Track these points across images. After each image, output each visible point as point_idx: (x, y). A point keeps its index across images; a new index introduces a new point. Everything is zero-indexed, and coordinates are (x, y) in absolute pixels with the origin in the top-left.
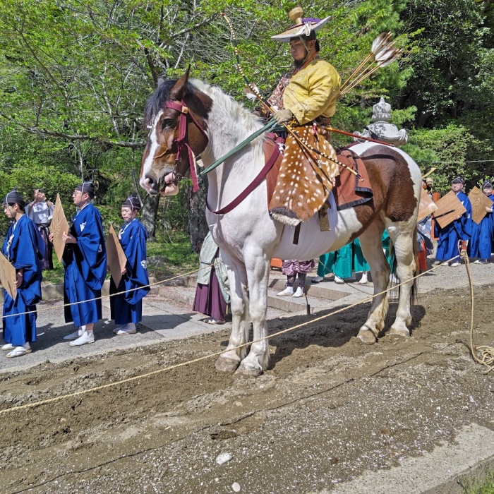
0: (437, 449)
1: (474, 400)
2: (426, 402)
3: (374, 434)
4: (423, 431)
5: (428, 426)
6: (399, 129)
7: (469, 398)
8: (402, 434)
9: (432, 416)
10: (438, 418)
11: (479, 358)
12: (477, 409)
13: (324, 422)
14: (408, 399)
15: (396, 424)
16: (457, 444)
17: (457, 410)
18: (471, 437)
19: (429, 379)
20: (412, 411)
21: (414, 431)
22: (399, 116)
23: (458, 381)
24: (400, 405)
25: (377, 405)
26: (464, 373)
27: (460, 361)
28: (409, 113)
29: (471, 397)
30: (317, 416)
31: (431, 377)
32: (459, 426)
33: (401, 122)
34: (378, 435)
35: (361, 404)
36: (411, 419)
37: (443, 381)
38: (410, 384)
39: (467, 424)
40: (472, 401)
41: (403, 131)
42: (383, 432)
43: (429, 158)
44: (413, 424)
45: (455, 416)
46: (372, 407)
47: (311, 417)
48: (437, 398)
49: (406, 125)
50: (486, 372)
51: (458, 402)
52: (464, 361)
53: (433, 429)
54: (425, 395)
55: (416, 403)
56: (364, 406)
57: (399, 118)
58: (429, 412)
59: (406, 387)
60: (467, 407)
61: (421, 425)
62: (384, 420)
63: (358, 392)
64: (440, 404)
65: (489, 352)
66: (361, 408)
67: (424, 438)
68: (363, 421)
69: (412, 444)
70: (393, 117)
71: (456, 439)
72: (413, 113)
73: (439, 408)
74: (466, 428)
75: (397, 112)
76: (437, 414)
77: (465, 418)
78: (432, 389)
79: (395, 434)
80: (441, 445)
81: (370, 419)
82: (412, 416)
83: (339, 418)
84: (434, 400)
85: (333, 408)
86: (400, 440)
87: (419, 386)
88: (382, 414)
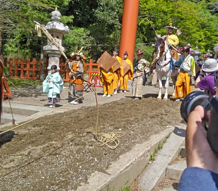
0: (79, 188)
1: (97, 160)
2: (75, 165)
3: (48, 187)
4: (73, 180)
5: (76, 177)
6: (65, 26)
7: (94, 159)
8: (62, 184)
9: (77, 171)
10: (80, 172)
11: (100, 139)
12: (98, 164)
13: (19, 186)
14: (66, 165)
15: (60, 179)
16: (88, 183)
17: (89, 166)
18: (95, 178)
19: (77, 152)
20: (68, 170)
21: (68, 181)
22: (65, 19)
23: (90, 152)
24: (62, 169)
25: (50, 171)
26: (93, 147)
27: (91, 142)
28: (70, 18)
29: (95, 159)
30: (15, 183)
31: (78, 152)
32: (90, 174)
33: (66, 22)
34: (50, 187)
35: (41, 172)
36: (67, 175)
37: (83, 153)
38: (67, 157)
39: (93, 172)
40: (96, 160)
41: (67, 27)
42: (52, 185)
43: (80, 42)
44: (68, 177)
45: (87, 169)
46: (47, 173)
47: (12, 185)
48: (80, 162)
49: (68, 24)
50: (102, 145)
51: (90, 162)
52: (93, 142)
53: (77, 178)
54: (74, 161)
55: (70, 166)
56: (42, 173)
57: (65, 20)
58: (76, 170)
59: (65, 159)
60: (93, 164)
61: (72, 177)
62: (53, 178)
63: (40, 165)
64: (81, 164)
65: (104, 136)
66: (41, 174)
67: (73, 183)
68: (42, 181)
69: (67, 188)
70: (62, 19)
71: (88, 181)
72: (72, 19)
73: (81, 167)
74: (93, 174)
75: (65, 17)
76: (80, 170)
77: (92, 170)
78: (78, 158)
79: (58, 184)
80: (81, 185)
81: (46, 179)
82: (68, 173)
83: (28, 182)
84: (79, 163)
85: (25, 177)
86: (61, 187)
87: (72, 157)
88: (52, 176)
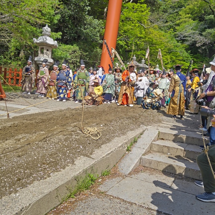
0: (67, 168)
1: (82, 147)
2: (63, 150)
3: (40, 165)
4: (61, 161)
5: (64, 159)
6: (54, 41)
7: (80, 146)
8: (52, 164)
9: (65, 155)
10: (68, 156)
11: (84, 132)
12: (83, 150)
13: (14, 163)
14: (56, 149)
15: (50, 160)
16: (75, 164)
17: (75, 152)
18: (80, 161)
19: (65, 140)
20: (57, 154)
21: (58, 162)
22: (54, 35)
23: (76, 141)
24: (52, 152)
25: (41, 153)
26: (79, 137)
27: (77, 133)
28: (59, 35)
29: (81, 146)
30: (10, 160)
31: (66, 140)
32: (76, 158)
33: (55, 38)
34: (41, 165)
35: (34, 153)
36: (56, 157)
37: (70, 141)
38: (56, 143)
39: (79, 157)
40: (81, 148)
41: (56, 42)
42: (44, 164)
44: (57, 159)
45: (74, 154)
46: (39, 154)
47: (7, 162)
48: (68, 148)
49: (57, 39)
50: (87, 136)
51: (76, 149)
52: (79, 133)
53: (65, 160)
54: (63, 147)
55: (59, 150)
56: (35, 154)
57: (54, 36)
58: (64, 154)
59: (54, 145)
60: (79, 150)
61: (61, 159)
62: (44, 159)
63: (32, 148)
64: (69, 150)
65: (88, 129)
66: (34, 155)
67: (61, 164)
68: (34, 160)
69: (57, 167)
70: (51, 35)
71: (75, 163)
73: (68, 152)
74: (79, 158)
75: (54, 33)
76: (67, 154)
77: (79, 154)
78: (66, 144)
79: (49, 164)
80: (68, 166)
81: (38, 159)
82: (57, 156)
83: (22, 160)
84: (66, 148)
85: (19, 156)
86: (51, 166)
87: (60, 144)
88: (43, 156)
